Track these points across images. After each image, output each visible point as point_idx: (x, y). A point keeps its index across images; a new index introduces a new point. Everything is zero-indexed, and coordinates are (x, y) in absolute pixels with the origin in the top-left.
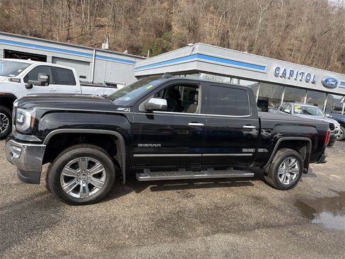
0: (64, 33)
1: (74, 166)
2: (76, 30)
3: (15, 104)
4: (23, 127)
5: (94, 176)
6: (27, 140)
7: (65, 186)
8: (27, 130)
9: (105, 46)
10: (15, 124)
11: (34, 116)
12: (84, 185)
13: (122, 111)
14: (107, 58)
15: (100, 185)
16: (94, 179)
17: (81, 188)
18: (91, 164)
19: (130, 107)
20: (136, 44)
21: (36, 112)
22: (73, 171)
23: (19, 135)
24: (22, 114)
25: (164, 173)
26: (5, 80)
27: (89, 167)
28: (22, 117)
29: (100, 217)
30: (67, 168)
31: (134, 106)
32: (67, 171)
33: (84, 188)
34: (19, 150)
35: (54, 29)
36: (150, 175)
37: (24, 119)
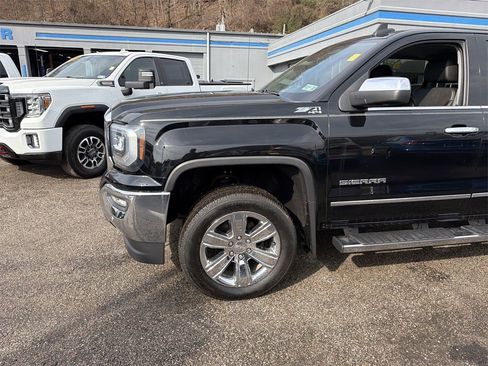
0: (163, 18)
1: (223, 229)
2: (179, 11)
3: (108, 117)
4: (125, 159)
5: (258, 245)
6: (134, 184)
7: (209, 265)
8: (133, 166)
9: (221, 28)
10: (111, 155)
11: (143, 138)
12: (242, 263)
13: (306, 113)
14: (227, 43)
15: (269, 262)
16: (258, 251)
17: (237, 268)
18: (252, 224)
19: (322, 102)
20: (263, 20)
21: (146, 128)
22: (220, 237)
23: (120, 175)
24: (120, 135)
25: (388, 235)
26: (93, 84)
27: (249, 229)
28: (121, 140)
29: (281, 329)
30: (210, 234)
31: (327, 100)
32: (210, 239)
33: (242, 267)
34: (123, 203)
35: (151, 14)
36: (364, 242)
37: (125, 143)
